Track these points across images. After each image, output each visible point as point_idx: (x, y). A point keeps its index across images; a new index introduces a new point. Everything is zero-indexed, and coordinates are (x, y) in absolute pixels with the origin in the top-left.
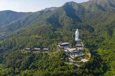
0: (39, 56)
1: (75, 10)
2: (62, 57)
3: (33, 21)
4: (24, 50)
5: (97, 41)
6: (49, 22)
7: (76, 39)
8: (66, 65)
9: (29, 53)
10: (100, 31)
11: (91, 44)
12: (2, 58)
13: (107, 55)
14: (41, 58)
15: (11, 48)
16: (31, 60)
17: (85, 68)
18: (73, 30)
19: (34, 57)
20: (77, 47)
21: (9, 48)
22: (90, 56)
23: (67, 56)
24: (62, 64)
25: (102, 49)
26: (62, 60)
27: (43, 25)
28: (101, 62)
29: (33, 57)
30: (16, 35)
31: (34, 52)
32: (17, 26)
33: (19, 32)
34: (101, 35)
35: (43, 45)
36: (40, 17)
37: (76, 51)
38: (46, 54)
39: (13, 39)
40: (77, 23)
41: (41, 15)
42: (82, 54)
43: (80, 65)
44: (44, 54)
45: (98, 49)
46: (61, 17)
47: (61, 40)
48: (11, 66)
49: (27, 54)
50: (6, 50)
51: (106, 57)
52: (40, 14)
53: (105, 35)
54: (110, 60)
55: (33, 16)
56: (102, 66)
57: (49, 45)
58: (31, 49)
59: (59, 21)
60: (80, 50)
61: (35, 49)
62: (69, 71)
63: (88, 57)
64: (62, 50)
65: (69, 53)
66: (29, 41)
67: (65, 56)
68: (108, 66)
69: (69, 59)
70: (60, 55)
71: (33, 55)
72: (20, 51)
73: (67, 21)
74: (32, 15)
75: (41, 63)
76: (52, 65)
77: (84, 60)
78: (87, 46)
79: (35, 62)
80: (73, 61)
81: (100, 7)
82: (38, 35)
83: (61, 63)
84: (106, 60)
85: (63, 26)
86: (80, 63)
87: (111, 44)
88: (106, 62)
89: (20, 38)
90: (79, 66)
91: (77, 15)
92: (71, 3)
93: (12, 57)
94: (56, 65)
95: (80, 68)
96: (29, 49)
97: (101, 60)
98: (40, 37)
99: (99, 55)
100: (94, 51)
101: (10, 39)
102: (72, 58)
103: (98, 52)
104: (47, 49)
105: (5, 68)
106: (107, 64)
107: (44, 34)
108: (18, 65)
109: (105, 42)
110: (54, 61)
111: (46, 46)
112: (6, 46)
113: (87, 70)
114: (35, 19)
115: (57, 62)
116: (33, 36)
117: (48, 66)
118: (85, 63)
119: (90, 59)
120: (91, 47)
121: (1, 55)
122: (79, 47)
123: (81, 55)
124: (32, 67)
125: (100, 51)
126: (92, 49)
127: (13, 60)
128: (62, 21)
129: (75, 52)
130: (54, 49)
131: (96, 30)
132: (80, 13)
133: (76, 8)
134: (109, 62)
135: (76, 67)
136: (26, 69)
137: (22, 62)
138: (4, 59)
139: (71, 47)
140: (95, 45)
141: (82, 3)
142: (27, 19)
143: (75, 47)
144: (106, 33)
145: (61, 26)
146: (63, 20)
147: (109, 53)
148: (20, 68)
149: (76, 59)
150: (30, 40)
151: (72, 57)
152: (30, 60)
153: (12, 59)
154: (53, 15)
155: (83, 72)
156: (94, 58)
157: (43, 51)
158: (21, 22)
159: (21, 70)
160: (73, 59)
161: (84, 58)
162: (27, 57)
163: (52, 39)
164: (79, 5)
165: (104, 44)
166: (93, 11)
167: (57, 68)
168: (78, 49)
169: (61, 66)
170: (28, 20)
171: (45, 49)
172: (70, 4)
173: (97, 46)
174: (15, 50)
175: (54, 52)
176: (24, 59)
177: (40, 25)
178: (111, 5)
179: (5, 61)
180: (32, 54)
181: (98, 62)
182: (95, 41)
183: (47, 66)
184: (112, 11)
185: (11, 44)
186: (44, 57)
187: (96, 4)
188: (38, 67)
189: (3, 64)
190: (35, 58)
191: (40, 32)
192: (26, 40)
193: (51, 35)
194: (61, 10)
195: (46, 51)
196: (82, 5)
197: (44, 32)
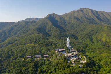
0: (43, 62)
1: (58, 21)
3: (19, 30)
5: (84, 47)
6: (38, 31)
7: (67, 46)
8: (71, 66)
10: (82, 39)
15: (9, 57)
17: (86, 67)
19: (38, 64)
20: (72, 52)
22: (85, 58)
25: (90, 53)
26: (66, 63)
29: (37, 63)
30: (7, 45)
31: (36, 59)
35: (42, 52)
36: (26, 27)
38: (48, 60)
40: (63, 32)
41: (27, 25)
42: (79, 57)
43: (82, 65)
44: (46, 60)
46: (48, 27)
47: (56, 47)
49: (30, 61)
50: (4, 60)
51: (95, 58)
52: (25, 24)
53: (87, 41)
54: (99, 60)
56: (97, 65)
57: (47, 52)
59: (47, 31)
60: (76, 55)
61: (36, 56)
65: (69, 57)
68: (100, 65)
70: (63, 59)
71: (36, 62)
73: (54, 31)
74: (17, 25)
76: (58, 68)
77: (83, 62)
78: (78, 51)
81: (77, 19)
82: (34, 44)
83: (67, 65)
84: (97, 61)
85: (51, 35)
87: (95, 48)
91: (60, 25)
92: (53, 15)
94: (63, 68)
95: (83, 67)
96: (30, 56)
98: (36, 45)
103: (87, 55)
107: (39, 43)
108: (26, 72)
109: (89, 47)
112: (3, 56)
113: (88, 68)
114: (21, 29)
115: (63, 65)
116: (29, 45)
117: (56, 70)
118: (85, 63)
119: (87, 60)
130: (54, 55)
131: (79, 38)
132: (62, 24)
133: (58, 19)
134: (99, 62)
135: (79, 67)
137: (28, 69)
139: (67, 52)
141: (62, 15)
145: (49, 35)
146: (50, 30)
147: (96, 55)
149: (76, 61)
150: (28, 48)
151: (73, 60)
152: (35, 67)
154: (40, 25)
155: (87, 70)
156: (89, 59)
157: (44, 58)
161: (82, 60)
162: (32, 64)
163: (49, 47)
164: (61, 17)
166: (72, 22)
170: (13, 30)
171: (45, 56)
172: (52, 16)
173: (85, 50)
176: (29, 66)
177: (31, 35)
178: (86, 18)
181: (93, 62)
182: (82, 47)
184: (87, 22)
185: (9, 54)
187: (74, 16)
188: (45, 71)
190: (39, 64)
191: (35, 41)
192: (24, 49)
193: (46, 44)
194: (47, 21)
195: (46, 57)
196: (63, 17)
197: (39, 41)
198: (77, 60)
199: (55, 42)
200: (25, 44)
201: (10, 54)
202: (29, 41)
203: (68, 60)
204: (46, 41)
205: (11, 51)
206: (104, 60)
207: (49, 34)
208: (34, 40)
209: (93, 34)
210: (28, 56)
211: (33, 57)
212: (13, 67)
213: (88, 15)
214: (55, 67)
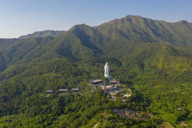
0: (70, 99)
1: (90, 37)
3: (27, 53)
5: (130, 77)
6: (60, 54)
10: (129, 65)
13: (146, 90)
14: (73, 100)
15: (18, 93)
16: (62, 103)
17: (131, 102)
18: (96, 64)
19: (64, 101)
20: (112, 83)
22: (130, 91)
25: (138, 85)
27: (52, 60)
29: (62, 100)
34: (131, 69)
38: (79, 95)
40: (99, 55)
41: (39, 43)
46: (74, 47)
47: (89, 77)
49: (52, 97)
50: (12, 97)
51: (145, 92)
52: (36, 42)
54: (150, 94)
55: (24, 45)
56: (145, 99)
57: (77, 84)
59: (74, 53)
61: (60, 90)
65: (108, 91)
71: (61, 98)
73: (84, 53)
76: (94, 105)
78: (122, 82)
81: (121, 33)
83: (105, 100)
84: (146, 95)
85: (81, 60)
86: (123, 98)
87: (146, 79)
91: (94, 43)
92: (83, 27)
96: (52, 91)
98: (58, 75)
102: (113, 95)
104: (77, 89)
106: (149, 98)
107: (63, 71)
108: (48, 111)
109: (138, 77)
112: (9, 91)
114: (30, 51)
116: (47, 74)
118: (129, 97)
119: (133, 94)
122: (114, 83)
125: (136, 87)
131: (123, 64)
132: (97, 41)
133: (90, 33)
137: (51, 107)
139: (105, 84)
140: (129, 81)
141: (97, 27)
142: (14, 50)
144: (137, 66)
145: (77, 60)
146: (78, 52)
147: (147, 88)
149: (118, 95)
150: (46, 79)
151: (113, 93)
154: (62, 44)
156: (136, 93)
158: (5, 55)
160: (116, 96)
161: (126, 94)
162: (55, 101)
164: (94, 30)
166: (114, 38)
169: (107, 102)
170: (17, 52)
171: (73, 89)
172: (81, 28)
173: (131, 82)
176: (52, 103)
177: (48, 59)
178: (135, 31)
179: (23, 110)
180: (59, 97)
181: (141, 96)
182: (127, 77)
184: (137, 39)
186: (77, 98)
187: (116, 29)
188: (76, 109)
191: (57, 69)
192: (40, 80)
193: (74, 72)
194: (72, 37)
195: (75, 91)
196: (98, 30)
197: (62, 69)
198: (119, 93)
199: (88, 71)
200: (41, 74)
201: (21, 88)
202: (48, 69)
203: (107, 94)
204: (74, 68)
205: (21, 85)
206: (156, 94)
207: (77, 58)
208: (55, 68)
209: (145, 58)
210: (48, 91)
211: (56, 91)
212: (28, 105)
213: (138, 26)
214: (89, 103)
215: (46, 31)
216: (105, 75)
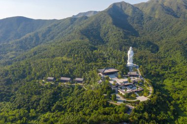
0: (69, 91)
1: (127, 16)
2: (106, 93)
3: (58, 33)
4: (43, 81)
5: (164, 68)
6: (84, 35)
7: (129, 63)
8: (112, 106)
9: (52, 85)
10: (168, 51)
11: (153, 72)
12: (9, 92)
13: (181, 90)
14: (71, 93)
15: (24, 76)
16: (56, 96)
17: (143, 112)
18: (123, 48)
19: (60, 93)
20: (131, 76)
21: (20, 77)
22: (151, 92)
23: (114, 92)
24: (105, 104)
25: (172, 81)
26: (105, 97)
27: (74, 41)
28: (170, 102)
29: (59, 91)
30: (31, 56)
31: (60, 84)
32: (34, 41)
33: (36, 52)
34: (171, 57)
35: (75, 73)
36: (70, 27)
37: (128, 84)
38: (80, 88)
39: (27, 63)
40: (131, 37)
41: (72, 24)
42: (138, 88)
43: (135, 105)
44: (76, 88)
45: (165, 81)
46: (104, 28)
47: (103, 65)
48: (23, 106)
49: (49, 86)
50: (16, 80)
51: (178, 94)
52: (70, 22)
53: (177, 57)
54: (185, 98)
57: (84, 72)
58: (55, 79)
59: (102, 35)
60: (135, 82)
61: (62, 78)
62: (116, 115)
63: (149, 93)
64: (106, 81)
66: (52, 66)
67: (111, 91)
68: (182, 109)
69: (118, 95)
70: (102, 90)
71: (59, 88)
72: (38, 82)
73: (113, 34)
74: (58, 25)
75: (71, 101)
76: (88, 106)
77: (142, 99)
79: (62, 100)
80: (123, 99)
81: (168, 11)
82: (67, 56)
83: (103, 102)
84: (178, 99)
85: (107, 42)
86: (134, 102)
88: (178, 102)
89: (38, 61)
90: (133, 107)
91: (131, 23)
92: (121, 5)
93: (26, 91)
94: (96, 106)
95: (135, 111)
96: (52, 78)
97: (170, 99)
98: (70, 59)
99: (167, 91)
100: (158, 83)
101: (23, 63)
102: (121, 95)
103: (164, 85)
104: (81, 79)
105: (14, 110)
106: (180, 106)
107: (76, 55)
108: (35, 105)
109: (177, 68)
110: (92, 99)
111: (79, 75)
112: (15, 73)
113: (146, 114)
114: (62, 31)
115: (97, 100)
117: (83, 108)
118: (144, 102)
119: (152, 97)
120: (153, 76)
121: (8, 87)
122: (133, 76)
123: (136, 90)
124: (56, 109)
125: (168, 84)
126: (155, 80)
127: (26, 97)
128: (105, 34)
129: (126, 84)
130: (92, 79)
131: (161, 49)
132: (135, 21)
133: (129, 12)
134: (184, 102)
135: (127, 110)
136: (47, 111)
137: (40, 99)
138: (12, 95)
139: (119, 76)
140: (160, 73)
141: (139, 5)
142: (49, 30)
143: (127, 77)
146: (107, 33)
147: (184, 87)
148: (37, 110)
149: (128, 96)
151: (122, 92)
152: (53, 97)
153: (24, 94)
154: (92, 24)
155: (140, 118)
156: (159, 95)
157: (74, 82)
158: (40, 35)
159: (38, 112)
160: (124, 97)
161: (142, 95)
162: (49, 91)
163: (90, 64)
164: (135, 8)
165: (175, 73)
166: (157, 17)
167: (97, 109)
168: (132, 79)
169: (104, 107)
170: (51, 33)
171: (77, 79)
172: (119, 6)
173: (163, 75)
174: (30, 81)
175: (92, 84)
176: (44, 94)
177: (70, 41)
179: (14, 98)
180: (56, 88)
181: (165, 102)
182: (160, 67)
183: (81, 107)
185: (24, 71)
186: (76, 92)
187: (162, 5)
188: (66, 108)
189: (11, 102)
190: (62, 93)
191: (70, 52)
192: (47, 65)
193: (88, 57)
194: (105, 16)
195: (79, 82)
196: (139, 8)
197: (76, 52)
198: (130, 94)
199: (106, 56)
200: (54, 56)
204: (89, 53)
207: (104, 40)
210: (49, 78)
211: (57, 80)
215: (89, 12)
216: (128, 63)
